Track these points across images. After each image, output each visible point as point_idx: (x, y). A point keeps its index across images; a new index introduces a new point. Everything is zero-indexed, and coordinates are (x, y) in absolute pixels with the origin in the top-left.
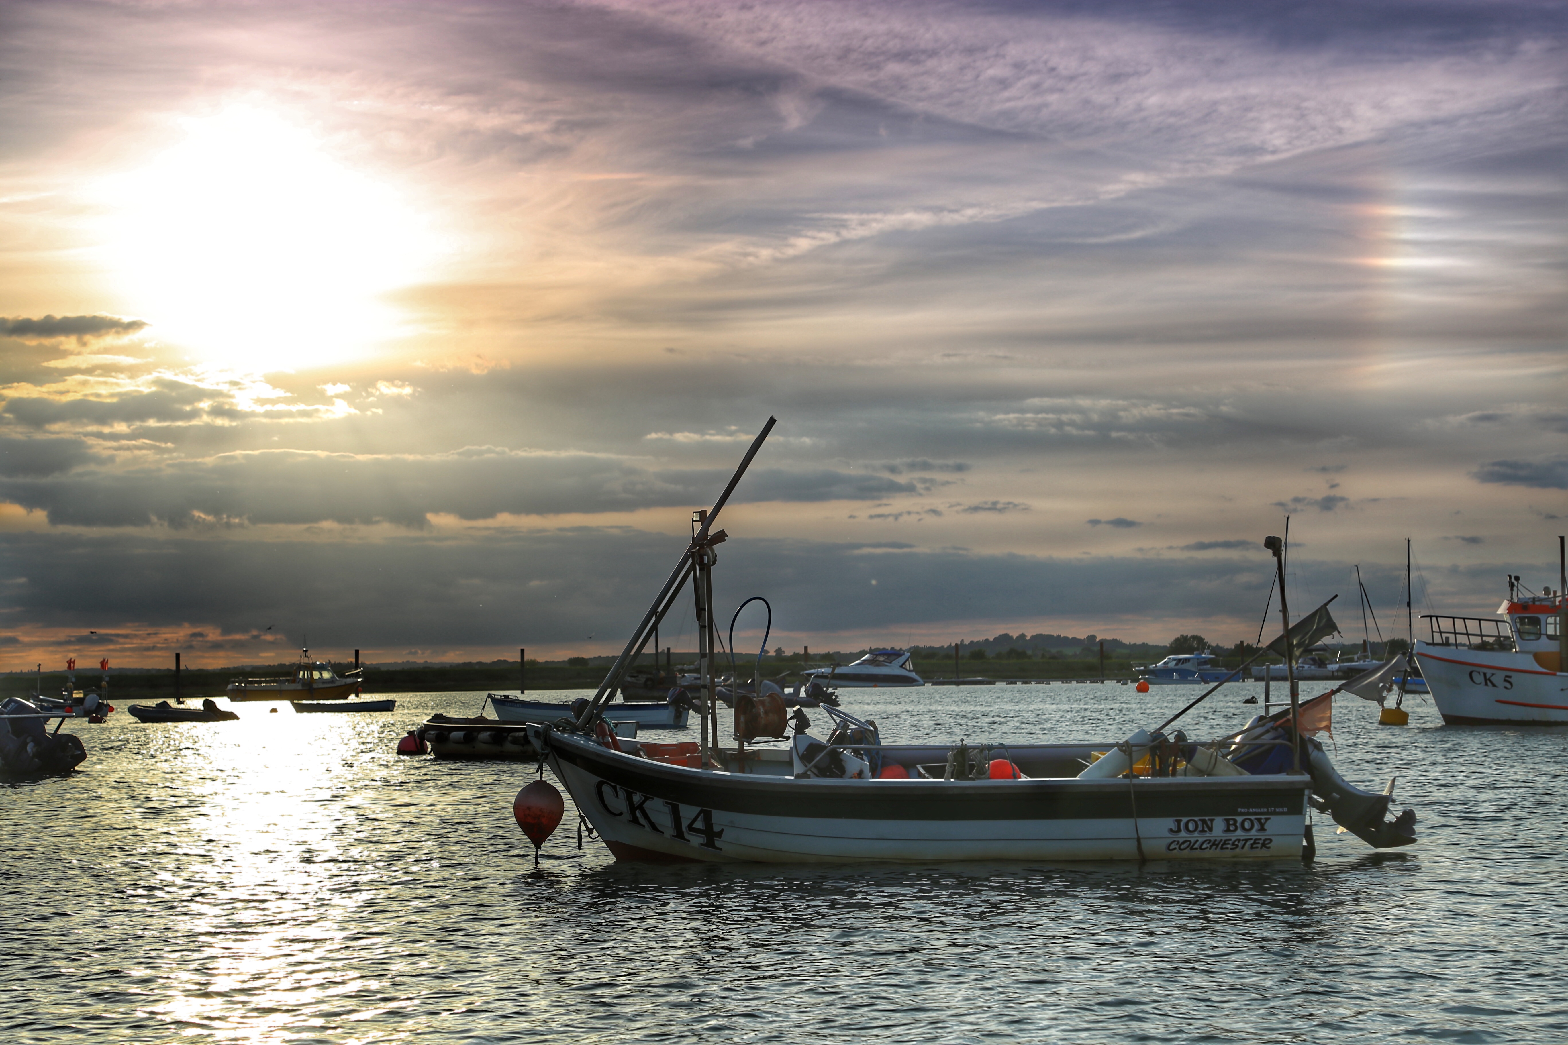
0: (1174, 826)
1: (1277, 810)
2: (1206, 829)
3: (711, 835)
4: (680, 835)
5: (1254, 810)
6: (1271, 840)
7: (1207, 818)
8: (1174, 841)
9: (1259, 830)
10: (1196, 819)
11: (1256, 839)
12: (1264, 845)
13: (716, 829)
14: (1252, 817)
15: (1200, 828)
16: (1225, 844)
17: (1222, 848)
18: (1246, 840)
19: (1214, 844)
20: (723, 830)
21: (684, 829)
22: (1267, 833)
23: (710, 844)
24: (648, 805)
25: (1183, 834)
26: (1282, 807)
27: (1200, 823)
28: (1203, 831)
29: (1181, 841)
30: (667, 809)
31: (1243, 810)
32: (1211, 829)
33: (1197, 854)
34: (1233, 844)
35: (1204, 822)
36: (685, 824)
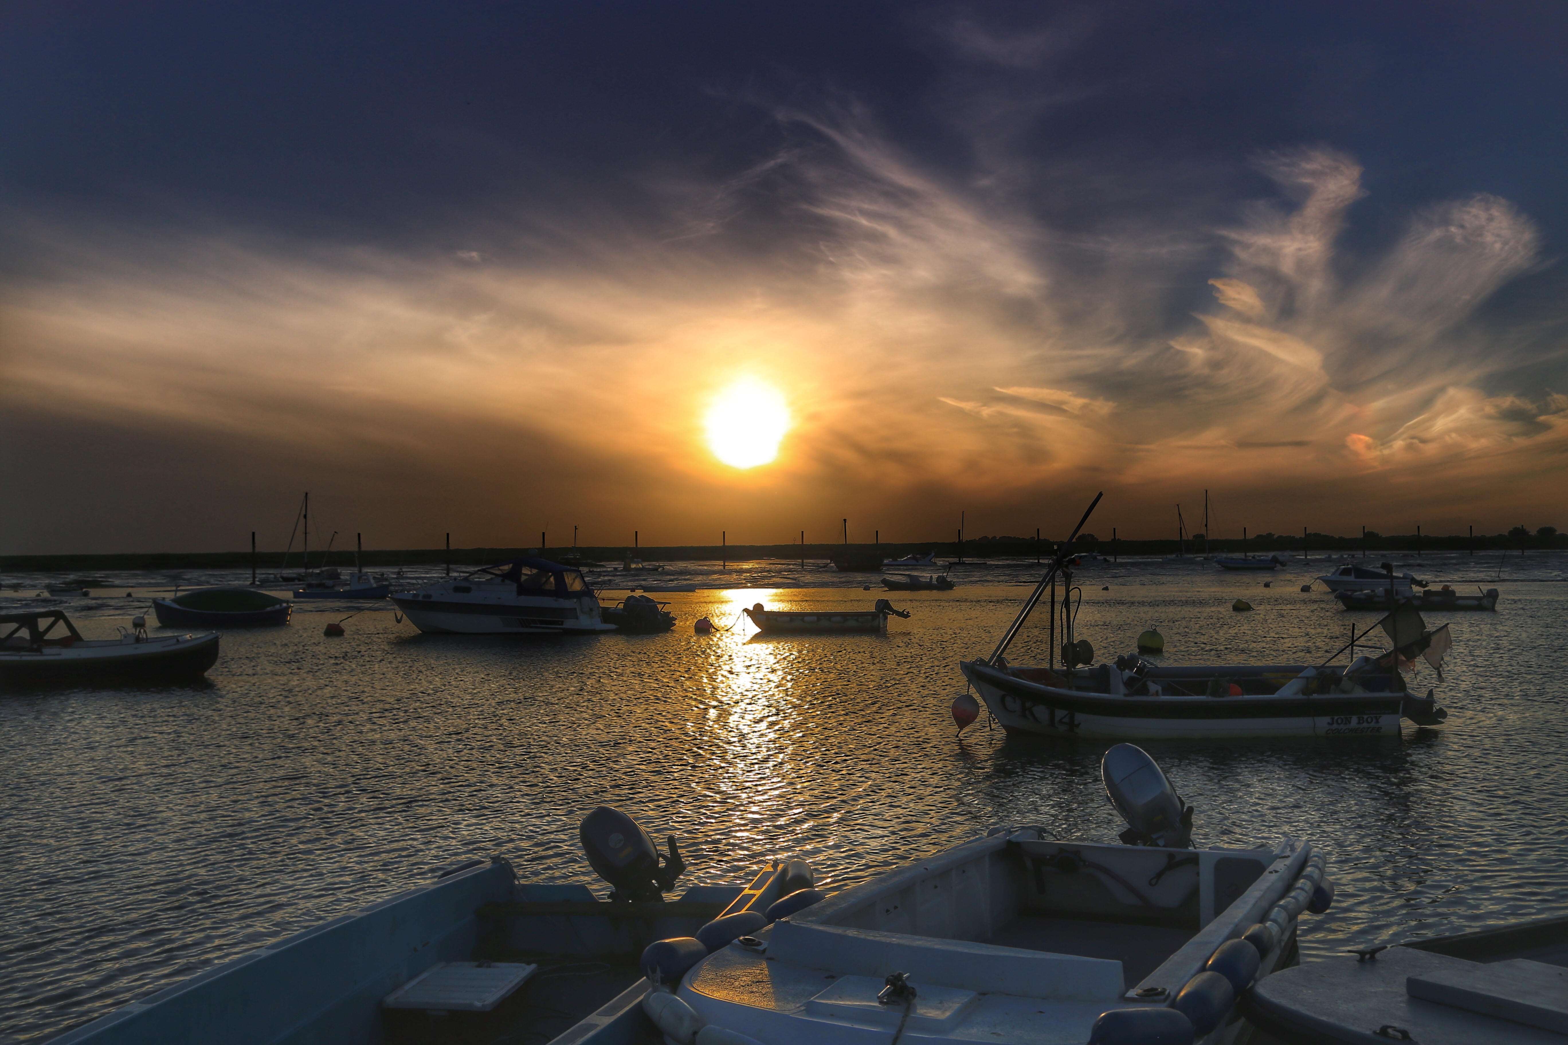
0: (1330, 721)
2: (1347, 722)
3: (1073, 726)
4: (1053, 725)
5: (1372, 712)
6: (1381, 728)
7: (1348, 717)
8: (1330, 729)
9: (1375, 723)
10: (1342, 717)
11: (1374, 728)
12: (1378, 730)
13: (1076, 722)
14: (1372, 716)
16: (1357, 730)
18: (1368, 728)
19: (1351, 730)
20: (1080, 723)
21: (1056, 722)
22: (1379, 724)
23: (1071, 730)
24: (1034, 709)
25: (1335, 726)
26: (1387, 710)
27: (1344, 720)
28: (1345, 724)
29: (1334, 729)
30: (1047, 712)
31: (1366, 712)
33: (1342, 735)
34: (1362, 730)
36: (1057, 719)
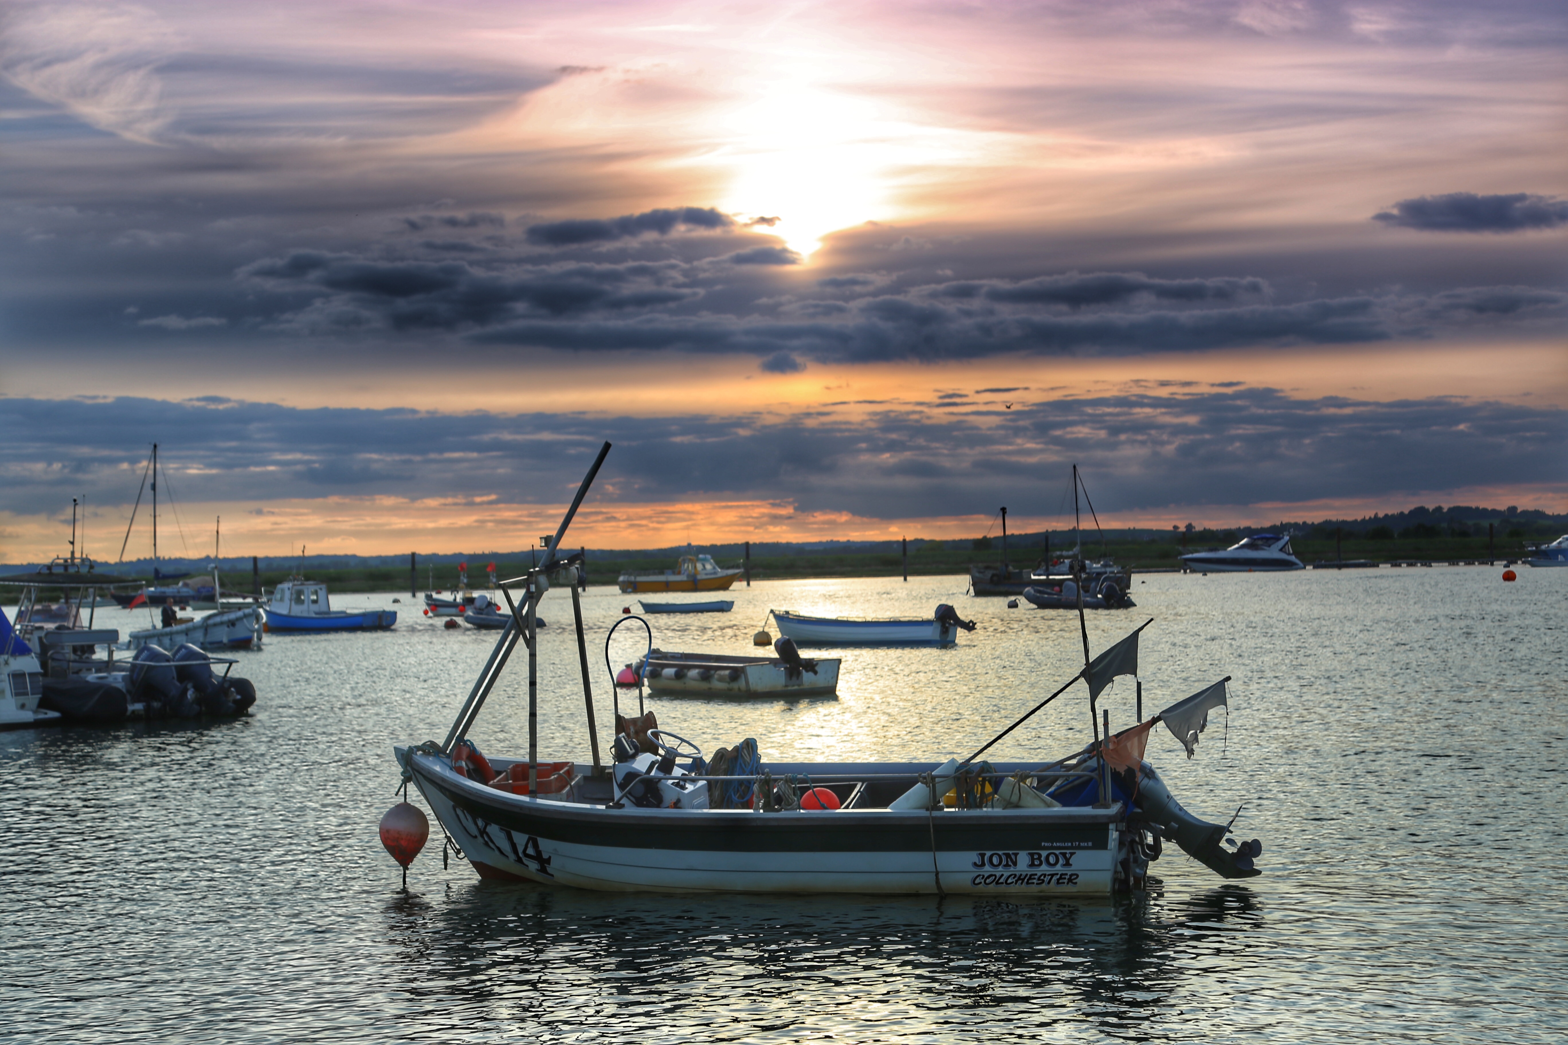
0: (978, 860)
1: (1082, 844)
2: (1010, 863)
3: (543, 862)
4: (519, 860)
5: (1058, 844)
6: (1078, 876)
7: (1011, 852)
8: (979, 875)
9: (1064, 865)
10: (1000, 853)
11: (1062, 875)
12: (1070, 880)
13: (545, 856)
14: (1057, 852)
15: (1004, 862)
16: (1030, 878)
17: (1028, 883)
18: (1052, 875)
19: (1019, 879)
20: (550, 857)
21: (521, 855)
22: (1072, 868)
23: (543, 870)
24: (489, 829)
25: (987, 868)
26: (1087, 841)
27: (1004, 858)
28: (1007, 865)
29: (986, 875)
30: (503, 835)
31: (1046, 844)
32: (1015, 864)
33: (1002, 888)
34: (1039, 879)
35: (1008, 855)
36: (520, 850)
